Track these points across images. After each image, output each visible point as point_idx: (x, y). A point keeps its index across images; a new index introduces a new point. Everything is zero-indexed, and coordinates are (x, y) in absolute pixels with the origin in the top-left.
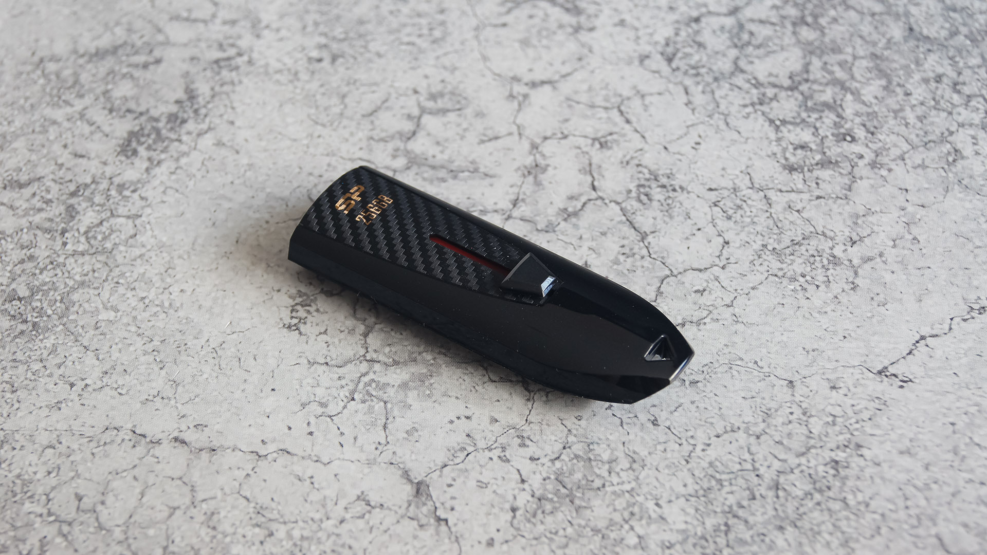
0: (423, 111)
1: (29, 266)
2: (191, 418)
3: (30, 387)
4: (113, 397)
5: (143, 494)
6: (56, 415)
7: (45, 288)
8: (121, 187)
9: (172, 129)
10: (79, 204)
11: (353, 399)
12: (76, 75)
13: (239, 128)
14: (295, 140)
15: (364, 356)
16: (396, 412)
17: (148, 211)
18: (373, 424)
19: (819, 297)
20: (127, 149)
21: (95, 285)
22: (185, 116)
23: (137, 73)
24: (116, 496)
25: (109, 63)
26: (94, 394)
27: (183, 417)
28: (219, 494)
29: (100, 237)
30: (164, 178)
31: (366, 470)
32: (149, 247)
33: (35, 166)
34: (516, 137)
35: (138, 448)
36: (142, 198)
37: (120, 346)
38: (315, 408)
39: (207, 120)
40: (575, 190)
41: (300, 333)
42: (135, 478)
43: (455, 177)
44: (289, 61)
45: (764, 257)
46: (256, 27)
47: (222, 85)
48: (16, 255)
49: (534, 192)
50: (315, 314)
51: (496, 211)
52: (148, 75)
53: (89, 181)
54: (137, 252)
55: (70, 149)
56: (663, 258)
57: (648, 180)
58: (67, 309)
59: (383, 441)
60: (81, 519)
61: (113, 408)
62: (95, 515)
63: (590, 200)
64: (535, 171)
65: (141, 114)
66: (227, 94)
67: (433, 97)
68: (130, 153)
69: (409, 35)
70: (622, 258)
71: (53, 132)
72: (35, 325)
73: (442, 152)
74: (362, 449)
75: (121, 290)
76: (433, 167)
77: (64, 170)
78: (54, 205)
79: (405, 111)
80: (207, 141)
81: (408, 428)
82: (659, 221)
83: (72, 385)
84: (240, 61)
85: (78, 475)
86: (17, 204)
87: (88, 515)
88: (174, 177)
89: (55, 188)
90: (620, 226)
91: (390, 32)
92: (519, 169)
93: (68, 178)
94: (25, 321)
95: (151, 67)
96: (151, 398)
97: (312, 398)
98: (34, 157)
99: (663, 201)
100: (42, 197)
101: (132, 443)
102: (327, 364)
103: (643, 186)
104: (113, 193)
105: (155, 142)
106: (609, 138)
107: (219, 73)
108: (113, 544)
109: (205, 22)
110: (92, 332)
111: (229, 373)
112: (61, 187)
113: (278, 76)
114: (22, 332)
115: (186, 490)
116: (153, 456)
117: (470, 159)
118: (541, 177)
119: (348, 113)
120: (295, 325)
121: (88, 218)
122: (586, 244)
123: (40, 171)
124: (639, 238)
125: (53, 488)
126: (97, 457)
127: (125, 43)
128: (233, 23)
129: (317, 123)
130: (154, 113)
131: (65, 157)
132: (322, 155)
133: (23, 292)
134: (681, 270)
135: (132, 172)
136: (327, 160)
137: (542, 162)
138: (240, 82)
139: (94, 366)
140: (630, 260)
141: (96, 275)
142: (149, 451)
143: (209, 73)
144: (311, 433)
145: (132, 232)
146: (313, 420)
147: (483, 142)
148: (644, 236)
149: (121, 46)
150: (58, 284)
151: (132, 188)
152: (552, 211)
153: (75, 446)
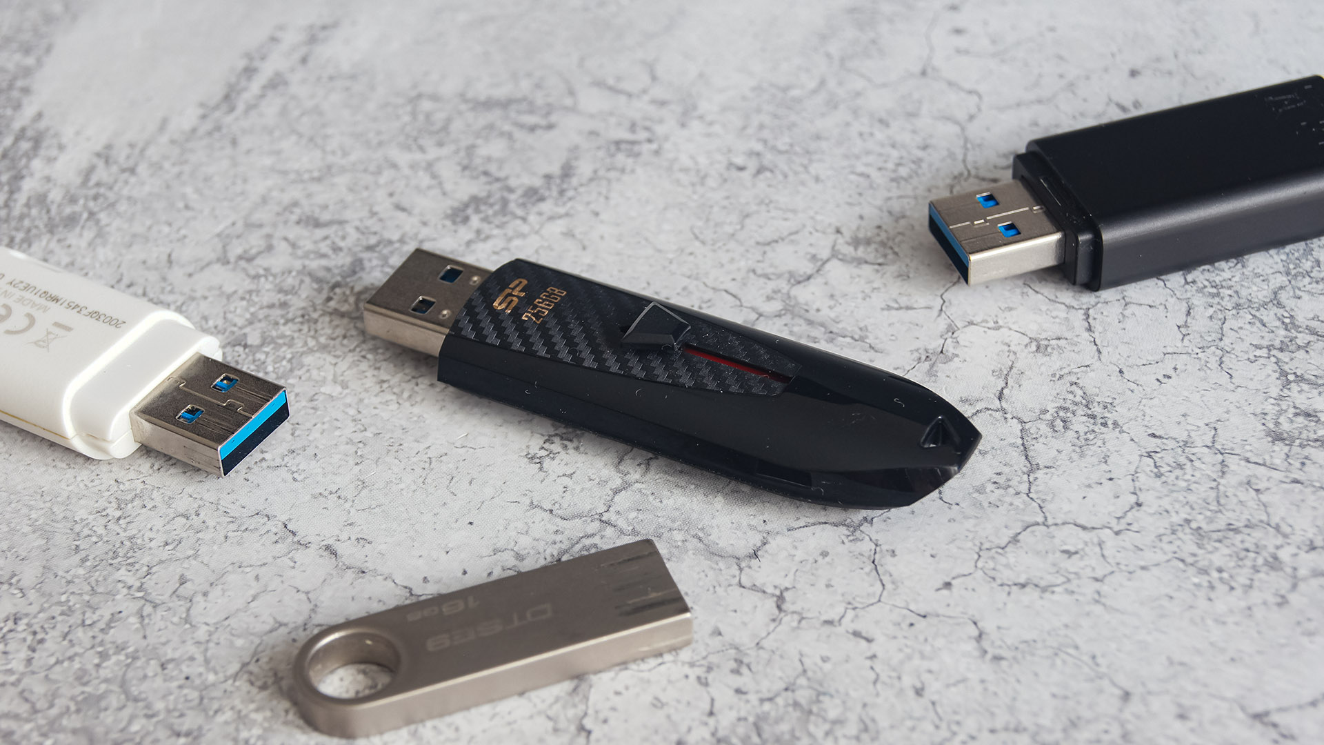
0: (835, 255)
1: (276, 312)
2: (358, 529)
4: (284, 481)
5: (254, 598)
9: (523, 205)
10: (370, 260)
12: (449, 121)
13: (602, 222)
14: (660, 251)
15: (601, 515)
19: (1225, 602)
20: (459, 214)
22: (547, 194)
23: (519, 135)
24: (224, 591)
25: (494, 116)
26: (266, 472)
27: (350, 525)
33: (345, 207)
34: (935, 312)
35: (279, 545)
37: (326, 426)
38: (508, 559)
39: (569, 205)
40: (973, 393)
41: (541, 469)
42: (257, 577)
44: (703, 161)
45: (1180, 534)
46: (688, 112)
47: (609, 170)
48: (269, 297)
52: (530, 139)
55: (395, 199)
56: (1044, 501)
57: (1076, 404)
60: (171, 605)
61: (277, 493)
62: (189, 604)
63: (987, 409)
64: (936, 358)
65: (498, 180)
66: (609, 181)
67: (856, 242)
68: (458, 219)
69: (867, 165)
70: (990, 487)
71: (387, 175)
73: (831, 308)
76: (810, 323)
77: (375, 219)
78: (342, 254)
79: (813, 251)
82: (1063, 456)
84: (646, 148)
85: (196, 556)
87: (182, 603)
90: (1010, 449)
91: (846, 157)
92: (917, 350)
93: (374, 229)
95: (539, 132)
96: (326, 493)
97: (511, 546)
98: (350, 198)
99: (1082, 434)
100: (333, 243)
101: (276, 538)
102: (551, 511)
103: (1066, 409)
105: (495, 214)
106: (1053, 342)
107: (612, 156)
108: (190, 642)
109: (630, 95)
111: (432, 490)
112: (361, 237)
113: (682, 176)
115: (306, 607)
116: (291, 559)
117: (862, 325)
118: (940, 366)
119: (742, 235)
120: (540, 458)
123: (348, 215)
124: (1025, 470)
125: (161, 562)
126: (229, 541)
127: (524, 99)
128: (663, 103)
129: (697, 238)
130: (513, 182)
131: (384, 205)
132: (683, 275)
134: (1059, 521)
136: (686, 282)
137: (951, 350)
138: (633, 171)
140: (999, 492)
142: (289, 552)
143: (601, 154)
147: (889, 308)
148: (1033, 469)
149: (518, 101)
150: (296, 341)
153: (211, 523)
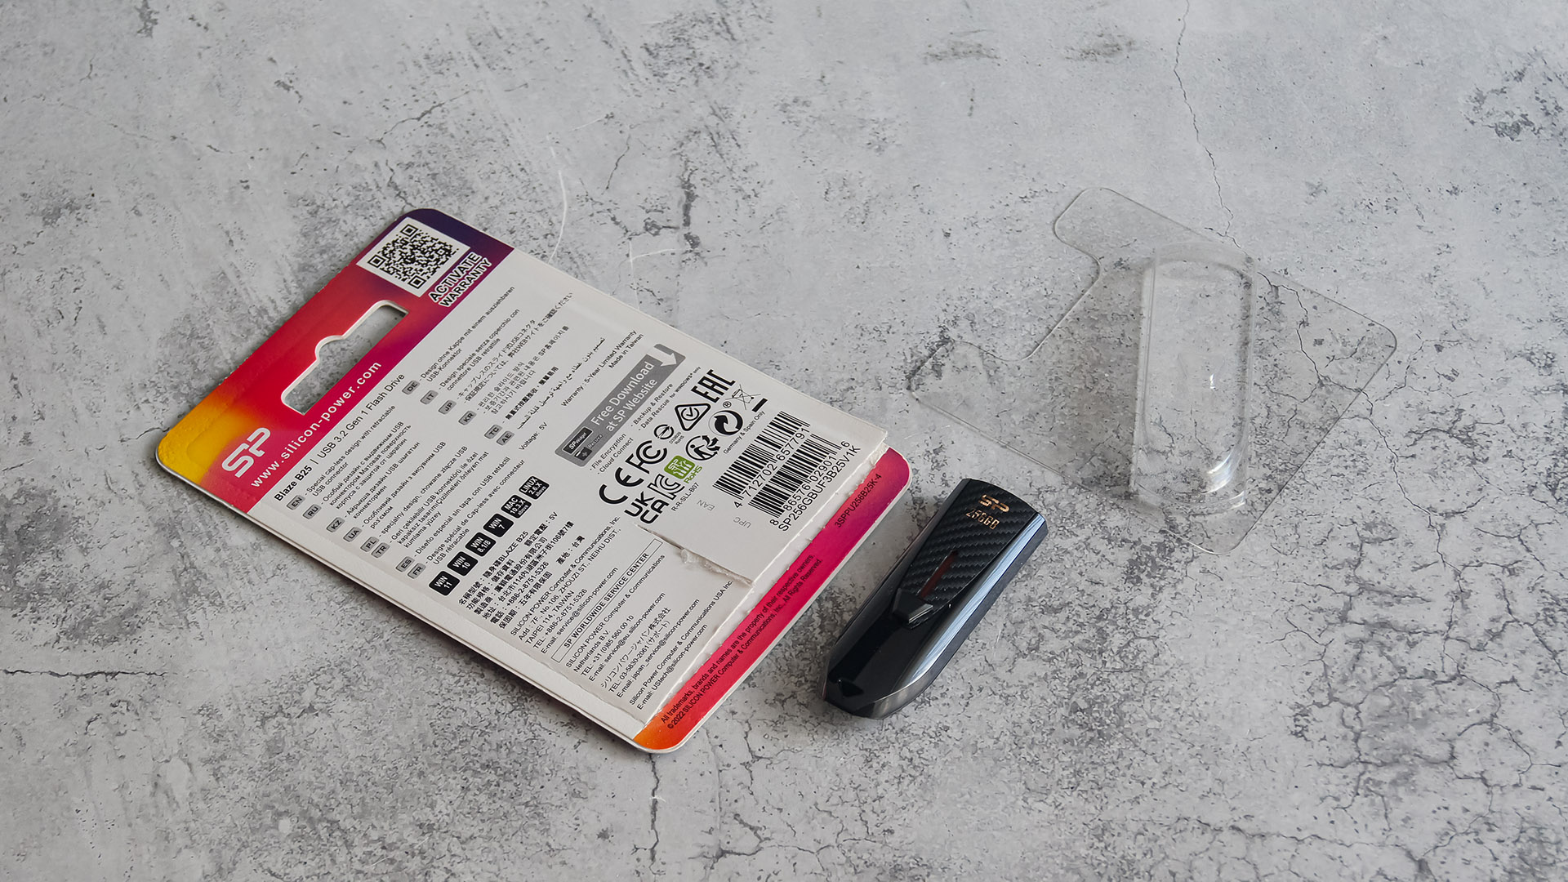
0: (1363, 540)
1: (1081, 681)
2: (1240, 810)
3: (1112, 785)
4: (1176, 794)
5: (1219, 871)
6: (1137, 808)
7: (1099, 701)
8: (1136, 611)
9: (1163, 557)
11: (1358, 794)
15: (1359, 758)
16: (1392, 804)
17: (1162, 633)
18: (1377, 814)
20: (1132, 575)
21: (1138, 698)
22: (1171, 545)
24: (1199, 873)
26: (1162, 791)
27: (1234, 809)
28: (1276, 871)
29: (1130, 657)
30: (1168, 603)
31: (1380, 851)
32: (1171, 665)
33: (1062, 592)
34: (1442, 565)
36: (1155, 621)
38: (1330, 800)
39: (1190, 549)
40: (1496, 614)
41: (1306, 739)
42: (1210, 858)
43: (1399, 602)
48: (1069, 672)
49: (1464, 615)
50: (1313, 722)
51: (1436, 632)
53: (1109, 606)
54: (1163, 669)
55: (1086, 577)
57: (1551, 604)
58: (1121, 718)
59: (1387, 828)
61: (1179, 802)
63: (1508, 622)
64: (1461, 595)
65: (1135, 543)
67: (1369, 527)
70: (1540, 673)
72: (1100, 732)
73: (1385, 579)
74: (1372, 834)
75: (1159, 702)
76: (1380, 593)
77: (1086, 596)
79: (1349, 541)
80: (1194, 569)
81: (1403, 817)
82: (1565, 641)
83: (1143, 783)
85: (1167, 857)
86: (1057, 627)
88: (1175, 602)
89: (1083, 612)
90: (1536, 645)
94: (1091, 730)
97: (1327, 794)
98: (1059, 585)
100: (1075, 621)
101: (1200, 831)
102: (1332, 765)
104: (1131, 616)
105: (1152, 570)
106: (1515, 565)
110: (1146, 739)
111: (1259, 772)
114: (1092, 739)
115: (1251, 867)
116: (1219, 841)
117: (1408, 585)
119: (1303, 542)
120: (1300, 732)
121: (1117, 640)
122: (1512, 661)
123: (1067, 597)
124: (1551, 656)
125: (1152, 867)
130: (1146, 542)
131: (1084, 584)
133: (1083, 705)
135: (1142, 599)
137: (1466, 588)
139: (1155, 768)
140: (1547, 675)
141: (1136, 689)
142: (1215, 837)
144: (1332, 822)
145: (1155, 652)
146: (1332, 811)
147: (1415, 569)
148: (1555, 655)
151: (1145, 612)
152: (1480, 632)
